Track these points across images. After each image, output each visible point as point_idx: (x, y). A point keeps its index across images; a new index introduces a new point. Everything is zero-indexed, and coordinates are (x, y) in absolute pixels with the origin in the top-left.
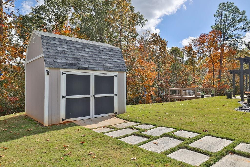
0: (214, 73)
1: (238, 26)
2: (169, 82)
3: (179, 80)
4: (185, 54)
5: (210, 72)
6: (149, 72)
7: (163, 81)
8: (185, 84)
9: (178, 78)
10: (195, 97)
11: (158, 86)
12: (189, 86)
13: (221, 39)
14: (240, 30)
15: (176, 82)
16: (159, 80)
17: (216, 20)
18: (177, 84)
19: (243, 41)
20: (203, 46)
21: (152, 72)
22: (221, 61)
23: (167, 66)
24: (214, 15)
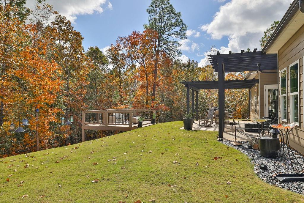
0: (147, 89)
1: (174, 30)
2: (84, 100)
3: (101, 96)
4: (110, 60)
5: (142, 87)
6: (47, 80)
7: (75, 97)
8: (109, 104)
9: (98, 93)
10: (128, 126)
11: (66, 105)
12: (116, 105)
13: (156, 43)
14: (176, 36)
15: (96, 101)
16: (67, 96)
17: (150, 18)
18: (98, 103)
19: (179, 51)
20: (134, 49)
21: (53, 79)
22: (155, 72)
23: (81, 73)
24: (148, 10)
